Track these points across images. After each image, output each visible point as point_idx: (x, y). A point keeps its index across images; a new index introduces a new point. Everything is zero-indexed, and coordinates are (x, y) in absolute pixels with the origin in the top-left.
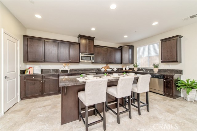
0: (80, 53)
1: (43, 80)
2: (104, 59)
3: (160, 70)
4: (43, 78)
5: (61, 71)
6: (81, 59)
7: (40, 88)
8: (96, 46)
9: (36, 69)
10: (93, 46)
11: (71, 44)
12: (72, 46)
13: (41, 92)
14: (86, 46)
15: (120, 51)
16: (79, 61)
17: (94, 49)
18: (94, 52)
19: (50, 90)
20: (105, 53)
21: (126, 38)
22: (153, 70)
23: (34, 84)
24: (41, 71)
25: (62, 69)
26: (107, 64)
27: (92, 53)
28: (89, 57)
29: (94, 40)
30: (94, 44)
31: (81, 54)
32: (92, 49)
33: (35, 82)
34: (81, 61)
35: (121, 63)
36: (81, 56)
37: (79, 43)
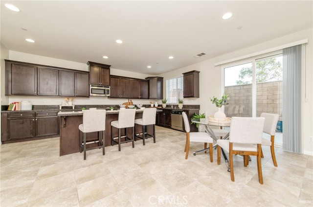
0: (89, 85)
1: (35, 118)
2: (125, 93)
3: (184, 106)
4: (35, 116)
5: (62, 107)
6: (92, 93)
7: (32, 128)
8: (112, 77)
9: (25, 104)
10: (108, 77)
11: (76, 73)
12: (78, 75)
13: (32, 134)
14: (99, 75)
15: (147, 83)
16: (88, 95)
17: (110, 80)
18: (110, 84)
19: (45, 131)
20: (126, 86)
21: (150, 69)
22: (178, 105)
23: (23, 123)
24: (31, 107)
25: (64, 105)
26: (130, 100)
27: (107, 84)
28: (103, 91)
29: (109, 69)
30: (111, 74)
31: (92, 86)
32: (108, 80)
33: (23, 121)
34: (91, 94)
35: (149, 98)
36: (92, 89)
37: (89, 72)
